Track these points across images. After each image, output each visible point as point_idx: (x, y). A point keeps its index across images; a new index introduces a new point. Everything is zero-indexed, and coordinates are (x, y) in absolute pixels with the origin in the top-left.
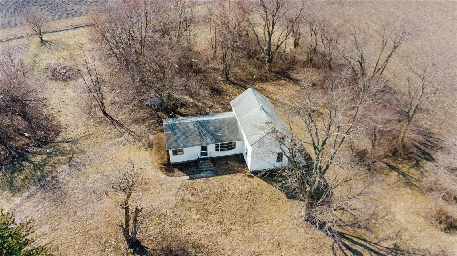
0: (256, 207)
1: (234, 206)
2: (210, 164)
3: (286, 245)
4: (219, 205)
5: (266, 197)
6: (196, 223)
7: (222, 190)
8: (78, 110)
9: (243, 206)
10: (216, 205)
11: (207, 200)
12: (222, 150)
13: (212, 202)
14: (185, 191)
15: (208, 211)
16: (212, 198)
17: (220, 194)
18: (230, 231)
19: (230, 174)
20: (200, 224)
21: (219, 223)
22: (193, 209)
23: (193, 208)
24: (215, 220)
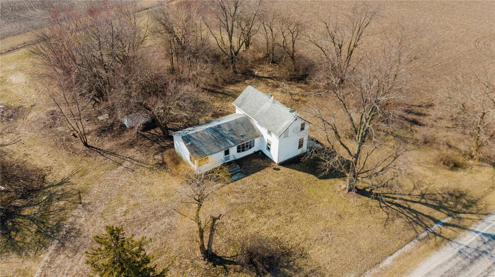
0: (301, 191)
1: (281, 197)
2: (237, 167)
3: (346, 215)
4: (268, 200)
5: (304, 182)
6: (257, 221)
7: (262, 186)
9: (289, 195)
10: (265, 200)
11: (253, 199)
12: (243, 151)
13: (259, 199)
14: (228, 197)
15: (261, 208)
16: (258, 196)
17: (262, 190)
18: (292, 218)
19: (260, 170)
20: (261, 220)
21: (278, 215)
22: (246, 210)
23: (245, 209)
24: (272, 214)
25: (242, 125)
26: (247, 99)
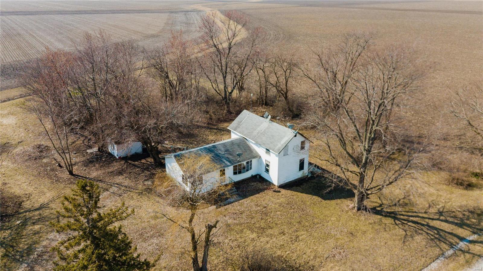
0: (305, 212)
1: (284, 217)
2: (233, 189)
3: (359, 233)
4: (269, 220)
5: (308, 203)
6: (258, 240)
7: (262, 208)
8: (32, 178)
9: (292, 215)
10: (266, 220)
11: (253, 220)
12: (240, 173)
13: (259, 220)
14: (224, 217)
15: (262, 228)
16: (259, 216)
17: (262, 211)
18: (297, 237)
19: (259, 193)
20: (263, 239)
21: (282, 234)
22: (245, 230)
24: (275, 233)
25: (239, 146)
26: (243, 122)
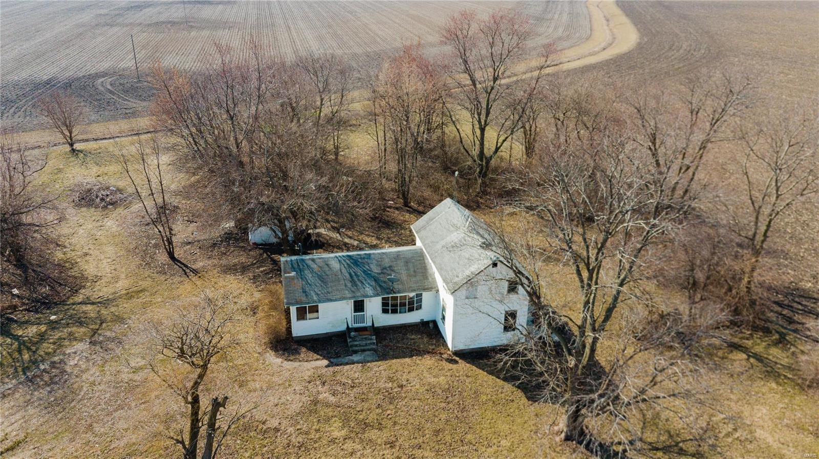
0: (465, 414)
1: (420, 414)
2: (371, 339)
4: (389, 412)
5: (484, 398)
6: (341, 445)
7: (395, 385)
8: (122, 253)
9: (437, 414)
10: (383, 411)
11: (363, 404)
12: (394, 311)
13: (373, 407)
14: (320, 387)
15: (365, 423)
16: (375, 399)
17: (390, 391)
19: (411, 356)
20: (349, 446)
21: (389, 446)
22: (334, 419)
23: (335, 416)
24: (379, 440)
25: (407, 263)
